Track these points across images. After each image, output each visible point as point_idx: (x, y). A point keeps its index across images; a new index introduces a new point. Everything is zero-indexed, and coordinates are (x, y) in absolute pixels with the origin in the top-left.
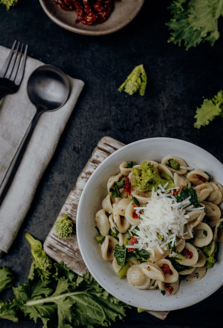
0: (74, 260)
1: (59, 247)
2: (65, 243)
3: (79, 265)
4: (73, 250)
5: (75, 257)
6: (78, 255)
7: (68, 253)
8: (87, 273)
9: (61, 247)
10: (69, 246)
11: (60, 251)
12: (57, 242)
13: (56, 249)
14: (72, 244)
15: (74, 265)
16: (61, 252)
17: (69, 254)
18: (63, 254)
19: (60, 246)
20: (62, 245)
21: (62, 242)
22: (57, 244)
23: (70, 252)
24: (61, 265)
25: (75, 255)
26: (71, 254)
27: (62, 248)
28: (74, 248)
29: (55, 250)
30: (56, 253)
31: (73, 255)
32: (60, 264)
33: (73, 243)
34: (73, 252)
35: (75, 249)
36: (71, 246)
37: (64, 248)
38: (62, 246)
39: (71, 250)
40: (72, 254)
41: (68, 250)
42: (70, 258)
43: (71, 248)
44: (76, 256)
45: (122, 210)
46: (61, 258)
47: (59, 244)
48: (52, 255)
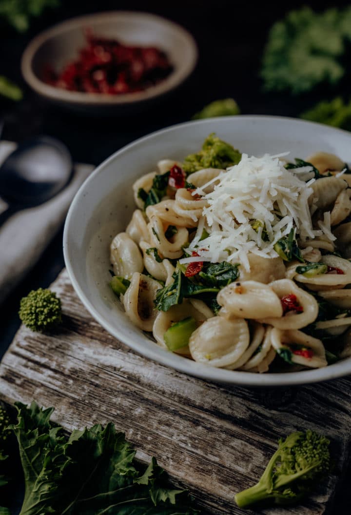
0: (65, 400)
1: (30, 374)
2: (44, 360)
3: (75, 411)
4: (62, 374)
5: (67, 390)
6: (73, 384)
7: (50, 383)
8: (96, 426)
9: (32, 372)
10: (53, 365)
11: (30, 385)
12: (24, 361)
13: (22, 379)
14: (60, 360)
15: (63, 412)
16: (33, 387)
17: (52, 386)
18: (38, 390)
19: (31, 369)
20: (37, 367)
21: (37, 358)
22: (26, 366)
23: (54, 381)
24: (33, 413)
25: (67, 384)
26: (57, 384)
27: (36, 373)
28: (64, 369)
29: (18, 382)
30: (21, 389)
31: (63, 385)
32: (30, 411)
33: (64, 355)
34: (62, 378)
35: (67, 372)
36: (59, 365)
37: (42, 373)
38: (35, 370)
39: (57, 376)
40: (59, 383)
41: (50, 376)
42: (56, 397)
43: (57, 368)
44: (69, 387)
45: (167, 210)
46: (32, 399)
47: (30, 364)
48: (13, 394)
